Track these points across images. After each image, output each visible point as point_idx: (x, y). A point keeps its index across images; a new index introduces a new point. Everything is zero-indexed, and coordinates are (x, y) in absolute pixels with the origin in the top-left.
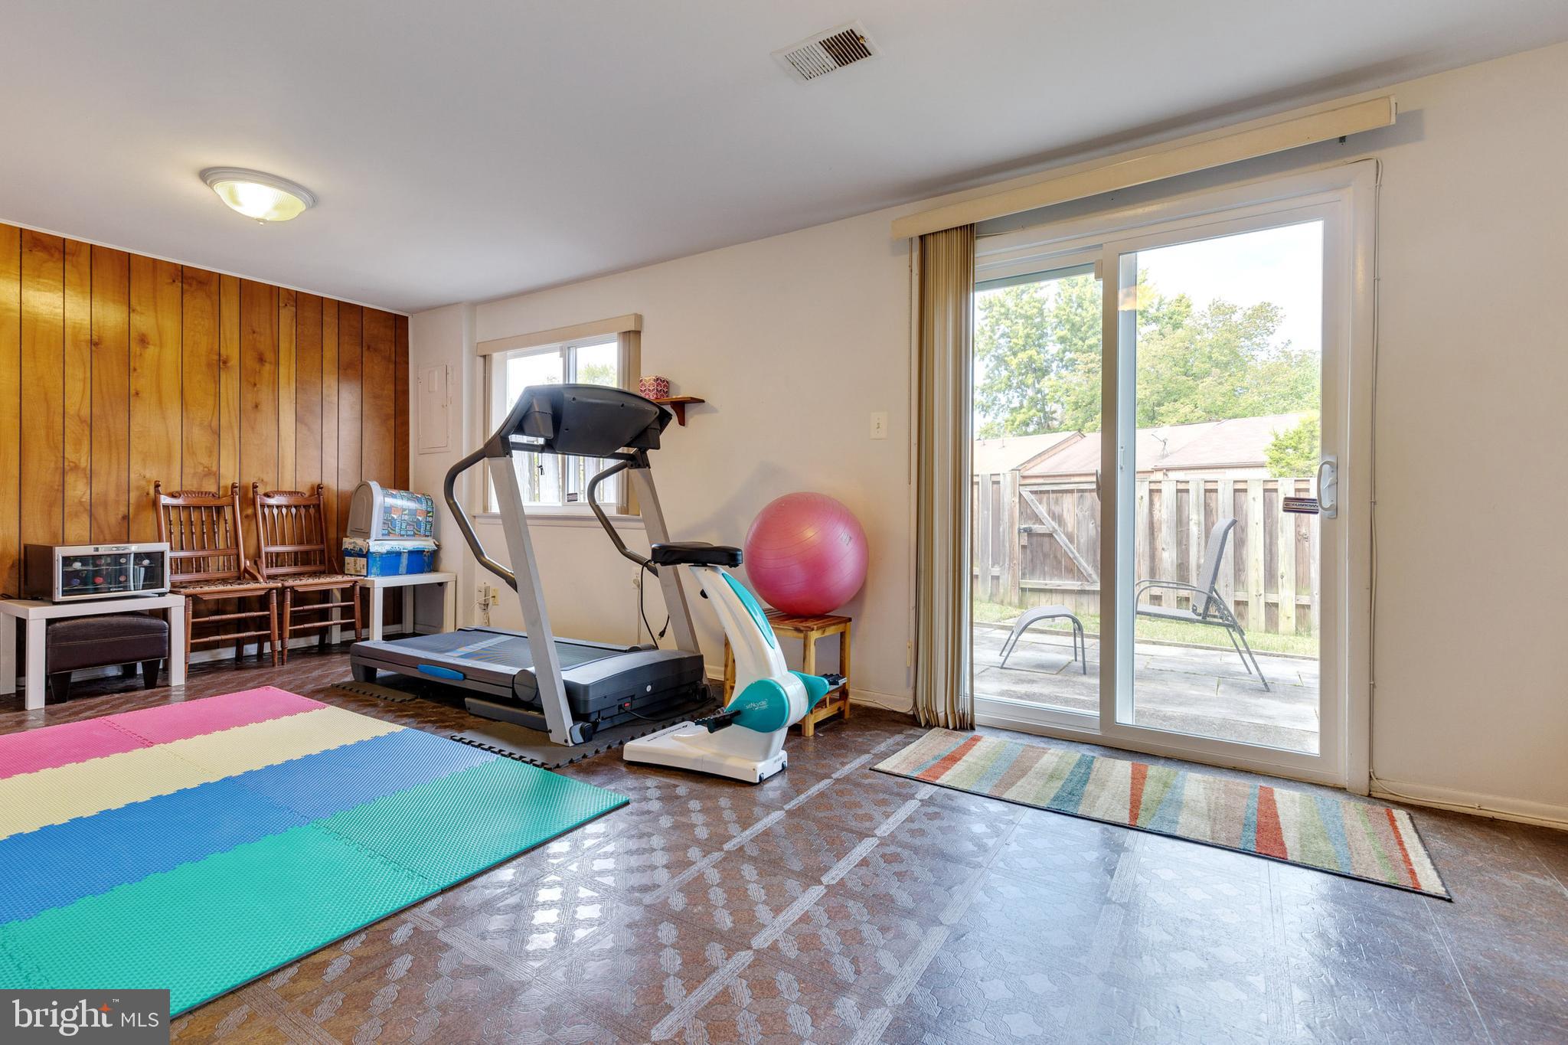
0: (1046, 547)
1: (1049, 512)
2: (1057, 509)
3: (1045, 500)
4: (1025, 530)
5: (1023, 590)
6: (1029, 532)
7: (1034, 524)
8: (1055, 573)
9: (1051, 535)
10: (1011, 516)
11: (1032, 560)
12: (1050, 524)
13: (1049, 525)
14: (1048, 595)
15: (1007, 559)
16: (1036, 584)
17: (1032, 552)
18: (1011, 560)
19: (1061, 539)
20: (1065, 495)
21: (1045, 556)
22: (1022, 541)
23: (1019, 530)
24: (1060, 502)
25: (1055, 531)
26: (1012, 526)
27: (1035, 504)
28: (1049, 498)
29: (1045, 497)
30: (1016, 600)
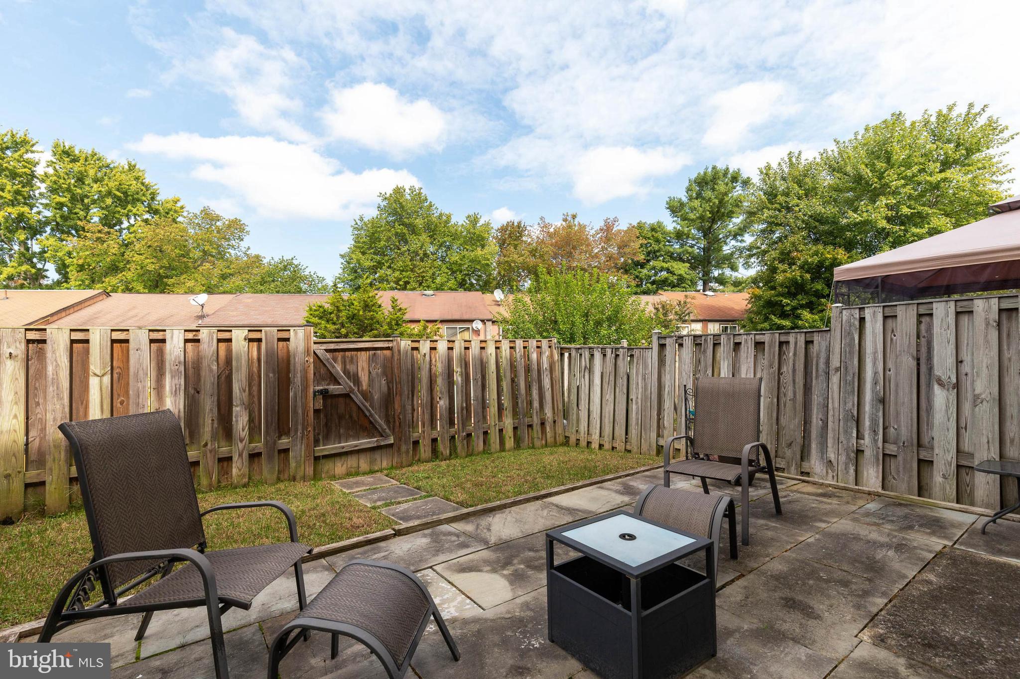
0: (341, 409)
1: (345, 371)
2: (351, 368)
3: (339, 358)
4: (321, 392)
5: (317, 459)
6: (325, 394)
7: (328, 384)
8: (351, 433)
9: (347, 396)
10: (305, 378)
11: (326, 424)
12: (347, 384)
13: (344, 385)
14: (343, 458)
15: (300, 427)
16: (333, 448)
17: (326, 416)
18: (304, 428)
19: (358, 398)
20: (359, 353)
21: (341, 417)
22: (317, 404)
23: (315, 392)
24: (355, 361)
25: (352, 391)
26: (305, 388)
27: (331, 364)
28: (344, 358)
29: (339, 355)
30: (310, 471)
